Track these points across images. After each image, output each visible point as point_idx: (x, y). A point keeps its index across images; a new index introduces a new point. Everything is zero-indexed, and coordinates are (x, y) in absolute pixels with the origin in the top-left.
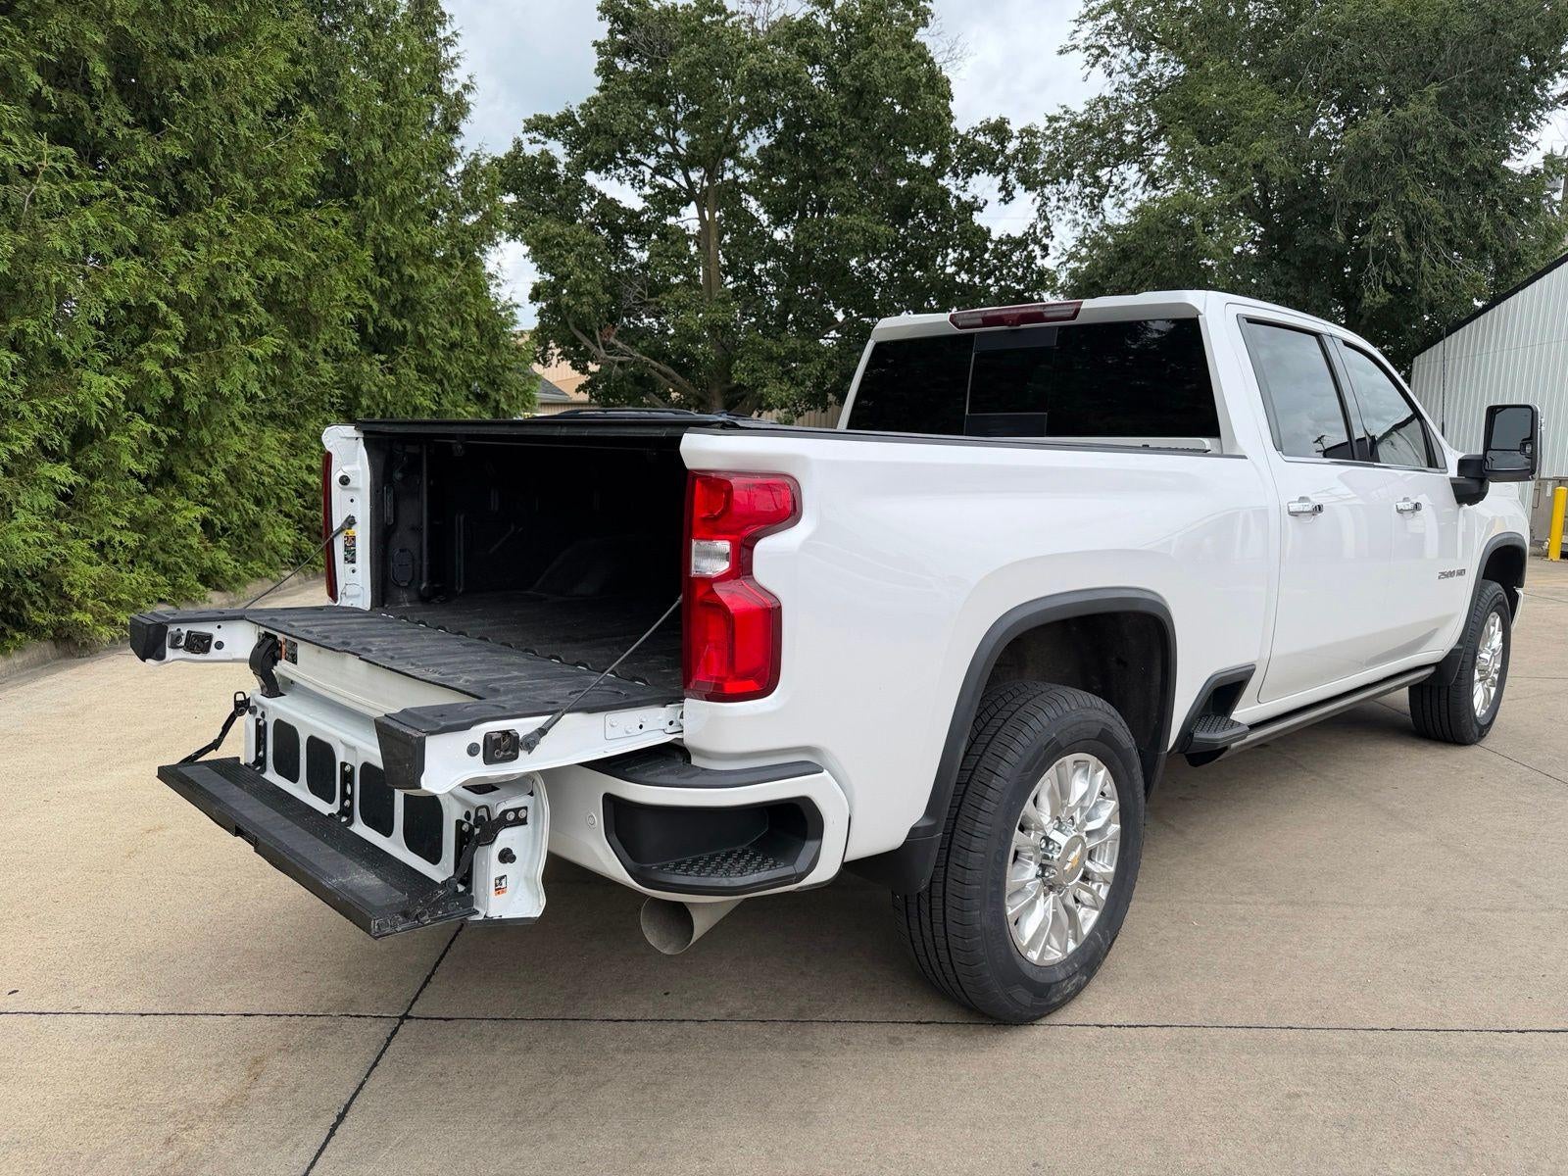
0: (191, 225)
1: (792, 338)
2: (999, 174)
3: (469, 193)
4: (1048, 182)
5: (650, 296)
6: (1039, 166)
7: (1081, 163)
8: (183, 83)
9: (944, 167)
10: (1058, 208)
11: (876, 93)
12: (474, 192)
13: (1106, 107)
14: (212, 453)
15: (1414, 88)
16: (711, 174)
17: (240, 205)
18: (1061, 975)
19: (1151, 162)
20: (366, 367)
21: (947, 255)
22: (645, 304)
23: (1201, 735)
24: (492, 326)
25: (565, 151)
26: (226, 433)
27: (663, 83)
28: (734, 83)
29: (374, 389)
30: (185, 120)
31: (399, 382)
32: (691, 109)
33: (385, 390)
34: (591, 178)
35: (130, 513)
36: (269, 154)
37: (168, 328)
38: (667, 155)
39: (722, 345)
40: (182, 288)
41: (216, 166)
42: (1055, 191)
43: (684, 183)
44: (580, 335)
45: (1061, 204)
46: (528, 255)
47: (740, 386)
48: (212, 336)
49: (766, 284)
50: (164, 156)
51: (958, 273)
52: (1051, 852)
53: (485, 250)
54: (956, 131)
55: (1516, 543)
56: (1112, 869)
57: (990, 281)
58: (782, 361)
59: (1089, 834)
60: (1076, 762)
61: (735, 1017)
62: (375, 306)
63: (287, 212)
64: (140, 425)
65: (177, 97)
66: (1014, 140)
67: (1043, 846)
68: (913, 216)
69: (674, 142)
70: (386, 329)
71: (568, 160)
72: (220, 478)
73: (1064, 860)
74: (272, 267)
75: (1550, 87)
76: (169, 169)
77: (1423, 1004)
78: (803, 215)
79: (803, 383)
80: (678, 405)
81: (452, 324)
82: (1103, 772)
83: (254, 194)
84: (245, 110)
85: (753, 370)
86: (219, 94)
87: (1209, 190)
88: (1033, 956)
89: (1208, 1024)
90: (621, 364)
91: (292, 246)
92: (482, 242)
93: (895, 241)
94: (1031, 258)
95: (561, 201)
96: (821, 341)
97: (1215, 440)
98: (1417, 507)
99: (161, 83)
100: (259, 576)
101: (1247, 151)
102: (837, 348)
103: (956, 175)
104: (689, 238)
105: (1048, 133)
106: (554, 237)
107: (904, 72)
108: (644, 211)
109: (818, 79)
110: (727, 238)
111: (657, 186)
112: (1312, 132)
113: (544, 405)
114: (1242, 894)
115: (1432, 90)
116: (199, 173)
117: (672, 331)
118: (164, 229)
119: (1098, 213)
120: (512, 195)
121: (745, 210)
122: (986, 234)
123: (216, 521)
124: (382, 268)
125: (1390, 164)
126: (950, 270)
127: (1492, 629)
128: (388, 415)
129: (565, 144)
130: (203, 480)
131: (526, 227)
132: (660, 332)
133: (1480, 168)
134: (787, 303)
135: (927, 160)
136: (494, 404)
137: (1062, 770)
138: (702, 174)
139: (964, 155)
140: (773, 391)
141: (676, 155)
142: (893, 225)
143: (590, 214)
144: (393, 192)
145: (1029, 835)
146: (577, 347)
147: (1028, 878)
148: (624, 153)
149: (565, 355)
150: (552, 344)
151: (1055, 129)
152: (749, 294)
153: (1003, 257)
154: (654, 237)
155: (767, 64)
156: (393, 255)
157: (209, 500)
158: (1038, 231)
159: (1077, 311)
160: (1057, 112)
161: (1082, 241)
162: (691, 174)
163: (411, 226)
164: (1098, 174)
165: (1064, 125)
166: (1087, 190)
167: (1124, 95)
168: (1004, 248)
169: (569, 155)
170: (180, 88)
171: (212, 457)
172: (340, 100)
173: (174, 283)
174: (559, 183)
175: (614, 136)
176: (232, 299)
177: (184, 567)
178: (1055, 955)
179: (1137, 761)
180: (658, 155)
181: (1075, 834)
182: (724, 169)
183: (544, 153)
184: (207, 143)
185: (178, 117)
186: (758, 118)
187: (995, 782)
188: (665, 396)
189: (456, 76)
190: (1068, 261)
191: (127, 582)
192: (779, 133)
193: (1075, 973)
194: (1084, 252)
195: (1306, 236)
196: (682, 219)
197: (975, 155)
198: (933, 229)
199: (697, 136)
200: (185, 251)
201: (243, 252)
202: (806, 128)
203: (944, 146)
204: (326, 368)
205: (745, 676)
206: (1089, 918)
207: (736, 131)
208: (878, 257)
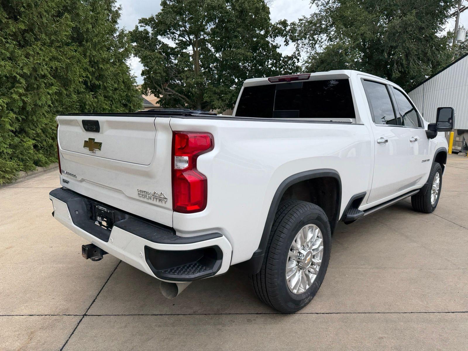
0: (28, 51)
1: (222, 87)
2: (284, 37)
3: (121, 42)
4: (299, 39)
5: (178, 74)
6: (296, 34)
7: (309, 34)
8: (24, 5)
9: (268, 35)
10: (302, 47)
11: (247, 12)
12: (122, 41)
13: (317, 17)
14: (37, 123)
15: (409, 11)
16: (197, 36)
17: (44, 44)
18: (304, 297)
19: (330, 33)
20: (88, 96)
21: (269, 61)
22: (177, 76)
23: (349, 216)
24: (128, 83)
25: (152, 29)
26: (41, 117)
27: (181, 8)
28: (203, 8)
29: (90, 103)
30: (25, 17)
31: (98, 101)
32: (190, 16)
33: (94, 103)
34: (159, 37)
35: (9, 143)
36: (53, 28)
37: (21, 83)
38: (183, 31)
39: (201, 89)
40: (24, 71)
41: (36, 32)
42: (301, 42)
43: (188, 39)
44: (157, 86)
45: (303, 46)
46: (140, 61)
47: (206, 102)
48: (35, 86)
49: (214, 70)
50: (19, 29)
51: (272, 67)
52: (301, 257)
53: (126, 60)
54: (271, 24)
55: (444, 150)
56: (321, 261)
57: (282, 70)
58: (219, 94)
59: (313, 250)
60: (309, 227)
61: (196, 313)
62: (90, 77)
63: (59, 47)
64: (12, 115)
65: (22, 9)
66: (289, 26)
67: (298, 255)
68: (258, 50)
69: (185, 27)
70: (94, 84)
71: (152, 32)
72: (39, 131)
73: (305, 259)
74: (54, 64)
75: (449, 11)
76: (21, 33)
77: (421, 303)
78: (225, 49)
79: (225, 101)
80: (187, 108)
81: (115, 82)
82: (318, 230)
83: (49, 41)
84: (45, 14)
85: (210, 97)
86: (36, 9)
87: (348, 42)
88: (295, 291)
89: (352, 312)
90: (169, 95)
91: (61, 57)
92: (125, 57)
93: (253, 57)
94: (294, 63)
95: (150, 45)
96: (231, 88)
97: (354, 119)
98: (416, 140)
99: (17, 5)
100: (54, 162)
101: (359, 30)
102: (235, 90)
103: (271, 37)
104: (190, 56)
105: (299, 24)
106: (148, 56)
107: (255, 5)
108: (176, 48)
109: (229, 7)
110: (202, 56)
111: (180, 40)
112: (378, 24)
113: (146, 107)
114: (362, 265)
115: (414, 11)
116: (30, 34)
117: (185, 85)
118: (19, 52)
119: (314, 49)
120: (135, 43)
121: (207, 47)
122: (280, 55)
123: (39, 145)
124: (92, 65)
125: (402, 34)
126: (270, 66)
127: (437, 177)
128: (95, 111)
129: (151, 27)
130: (34, 132)
131: (139, 52)
132: (181, 85)
133: (428, 35)
134: (220, 76)
135: (262, 33)
136: (129, 107)
137: (305, 230)
138: (194, 36)
139: (273, 31)
140: (216, 103)
141: (186, 31)
142: (252, 52)
143: (159, 49)
144: (95, 41)
145: (293, 252)
146: (156, 90)
147: (293, 267)
148: (170, 30)
149: (152, 92)
150: (148, 89)
151: (301, 23)
152: (209, 74)
153: (286, 62)
154: (179, 56)
155: (213, 2)
156: (96, 61)
157: (36, 138)
158: (296, 54)
159: (309, 77)
160: (302, 18)
161: (309, 57)
162: (190, 36)
163: (101, 52)
164: (314, 37)
165: (304, 22)
166: (311, 42)
167: (322, 13)
168: (286, 59)
169: (153, 30)
170: (24, 7)
171: (37, 125)
172: (78, 12)
173: (22, 69)
174: (150, 39)
175: (167, 25)
176: (41, 74)
177: (28, 159)
178: (302, 290)
179: (329, 225)
180: (180, 31)
181: (309, 251)
182: (200, 35)
183: (145, 30)
184: (33, 24)
185: (23, 15)
186: (211, 19)
187: (282, 235)
188: (183, 105)
189: (116, 5)
190: (305, 63)
191: (9, 165)
192: (217, 24)
193: (308, 296)
194: (310, 61)
195: (376, 57)
196: (188, 50)
197: (277, 31)
198: (264, 54)
199: (192, 25)
200: (26, 59)
201: (45, 59)
202: (225, 22)
203: (268, 28)
204: (75, 97)
205: (194, 204)
206: (313, 277)
207: (204, 23)
208: (248, 62)
